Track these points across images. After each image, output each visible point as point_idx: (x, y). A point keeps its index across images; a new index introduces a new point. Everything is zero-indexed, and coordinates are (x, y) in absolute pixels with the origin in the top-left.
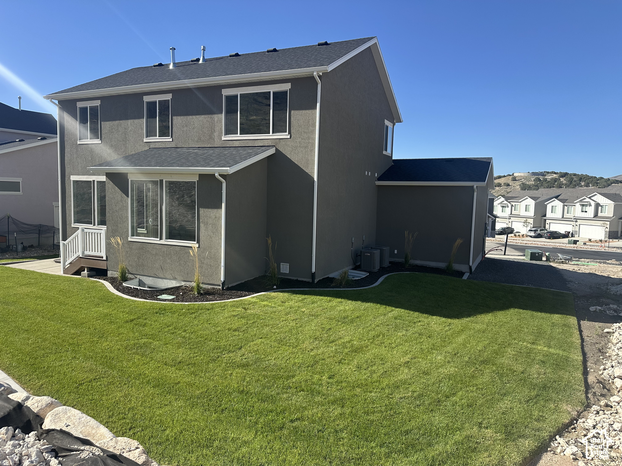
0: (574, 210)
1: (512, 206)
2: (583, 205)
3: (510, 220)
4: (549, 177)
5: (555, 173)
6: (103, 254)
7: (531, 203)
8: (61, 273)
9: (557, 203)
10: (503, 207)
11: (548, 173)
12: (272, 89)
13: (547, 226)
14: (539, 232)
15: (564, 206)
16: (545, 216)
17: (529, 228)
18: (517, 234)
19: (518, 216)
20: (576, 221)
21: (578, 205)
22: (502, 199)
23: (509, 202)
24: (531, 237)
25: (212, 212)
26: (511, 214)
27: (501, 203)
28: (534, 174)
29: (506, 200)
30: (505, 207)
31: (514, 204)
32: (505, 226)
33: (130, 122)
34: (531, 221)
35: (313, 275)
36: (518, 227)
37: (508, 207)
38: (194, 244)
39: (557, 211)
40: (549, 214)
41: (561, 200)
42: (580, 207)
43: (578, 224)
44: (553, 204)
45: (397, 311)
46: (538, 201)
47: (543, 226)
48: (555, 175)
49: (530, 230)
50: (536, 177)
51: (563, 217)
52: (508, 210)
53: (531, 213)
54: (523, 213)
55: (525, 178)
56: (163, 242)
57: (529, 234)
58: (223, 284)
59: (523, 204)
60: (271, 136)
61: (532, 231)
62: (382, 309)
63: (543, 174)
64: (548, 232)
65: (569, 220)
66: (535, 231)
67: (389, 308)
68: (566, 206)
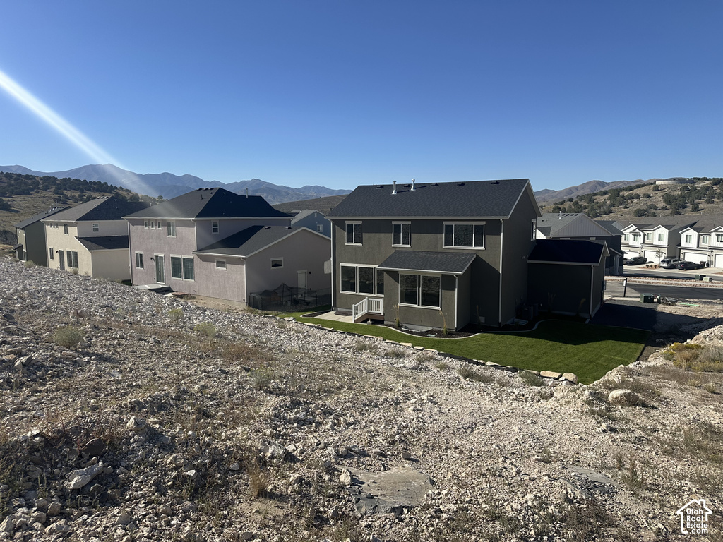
0: (710, 239)
1: (645, 234)
2: (719, 235)
3: (643, 250)
4: (699, 185)
5: (707, 180)
6: (382, 312)
7: (664, 232)
8: (353, 322)
9: (692, 233)
10: (635, 235)
11: (699, 179)
12: (474, 224)
13: (682, 256)
14: (672, 263)
15: (699, 235)
16: (679, 245)
17: (662, 259)
18: (650, 264)
19: (651, 245)
20: (712, 251)
21: (713, 234)
22: (634, 227)
23: (642, 231)
24: (664, 268)
25: (449, 292)
26: (644, 243)
27: (633, 232)
28: (681, 181)
29: (638, 229)
30: (637, 236)
31: (646, 232)
32: (637, 255)
33: (382, 234)
34: (665, 251)
35: (500, 324)
36: (651, 256)
37: (640, 235)
38: (439, 308)
39: (692, 240)
40: (683, 244)
41: (695, 230)
42: (716, 237)
43: (713, 254)
44: (688, 233)
45: (551, 343)
46: (671, 230)
47: (677, 256)
48: (707, 182)
49: (662, 261)
50: (683, 185)
51: (698, 247)
52: (640, 239)
53: (665, 242)
54: (656, 242)
55: (670, 187)
56: (419, 307)
57: (661, 265)
58: (456, 329)
59: (656, 233)
60: (473, 248)
61: (664, 261)
62: (543, 342)
63: (693, 181)
64: (682, 263)
65: (704, 249)
66: (668, 262)
67: (547, 341)
68: (702, 235)
